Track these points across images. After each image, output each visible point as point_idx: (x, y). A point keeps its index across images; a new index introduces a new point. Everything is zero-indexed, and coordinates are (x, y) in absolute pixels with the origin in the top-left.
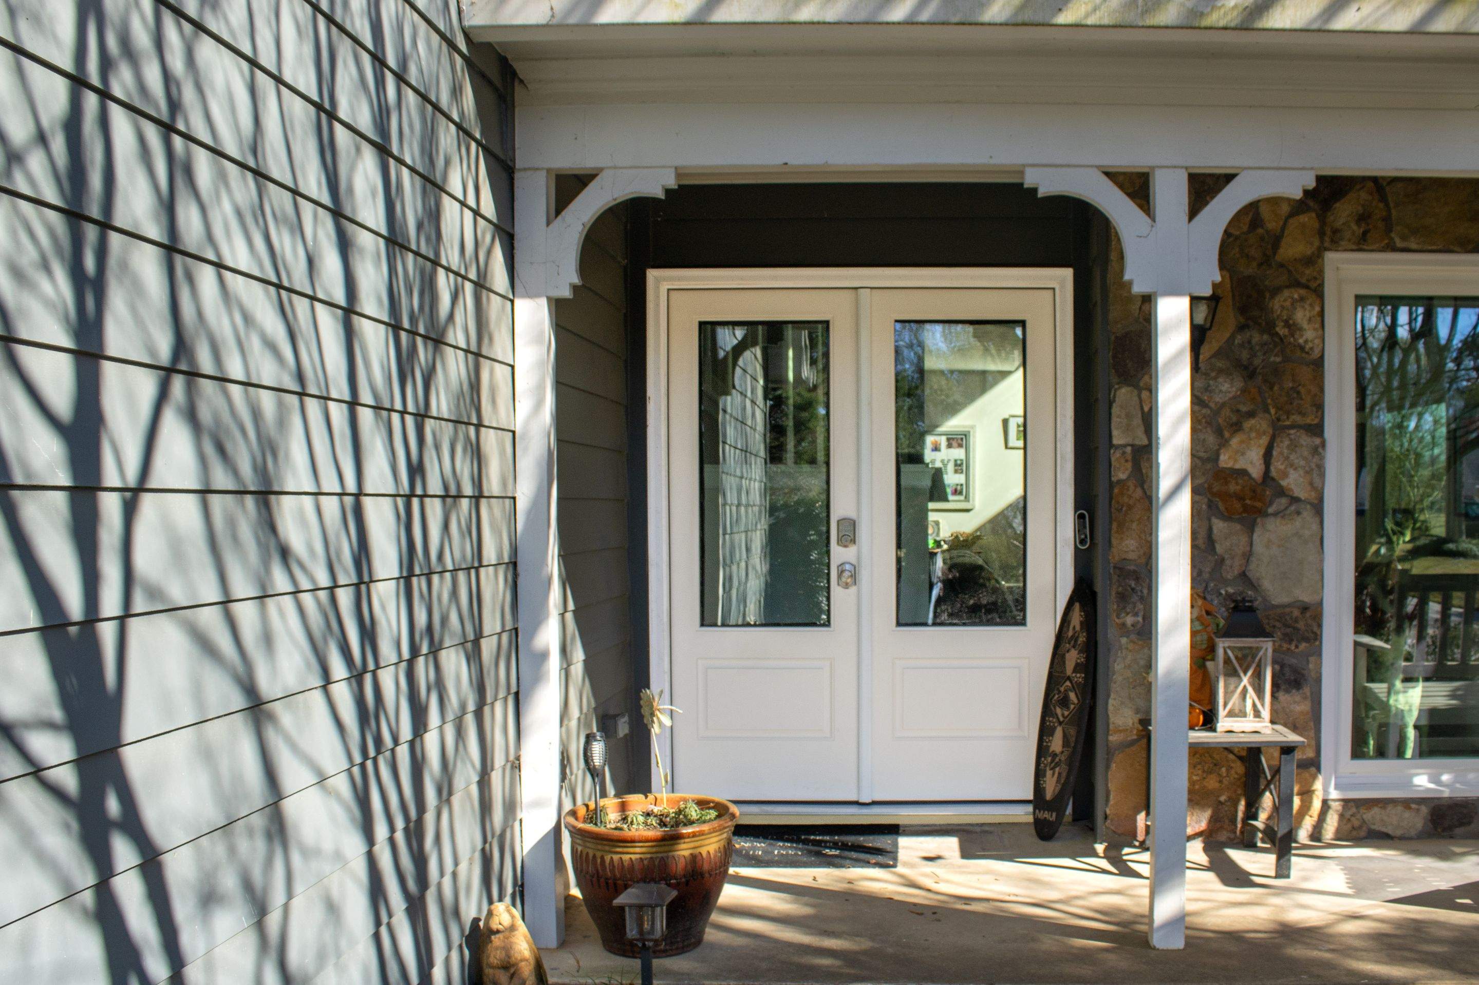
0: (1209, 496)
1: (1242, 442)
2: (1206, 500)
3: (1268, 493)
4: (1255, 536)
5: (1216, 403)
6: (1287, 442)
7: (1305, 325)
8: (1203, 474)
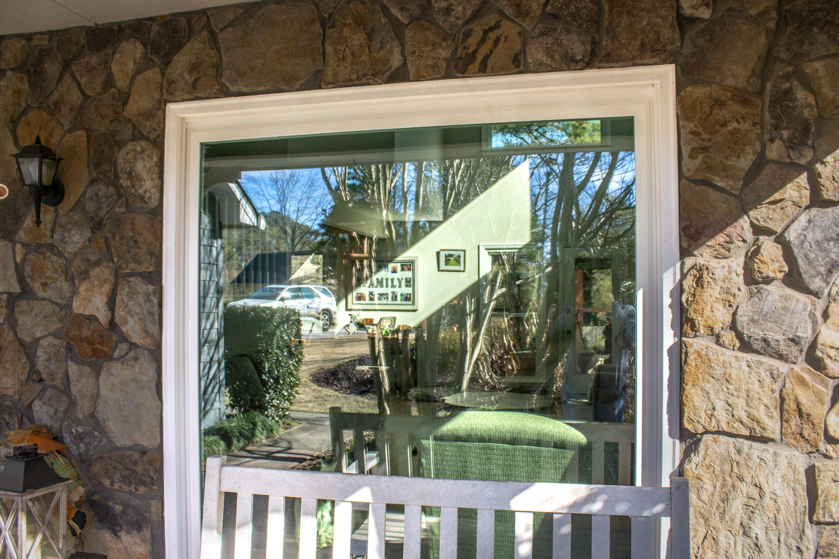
1: (87, 290)
2: (64, 344)
3: (114, 338)
4: (101, 379)
5: (69, 253)
6: (127, 290)
7: (145, 177)
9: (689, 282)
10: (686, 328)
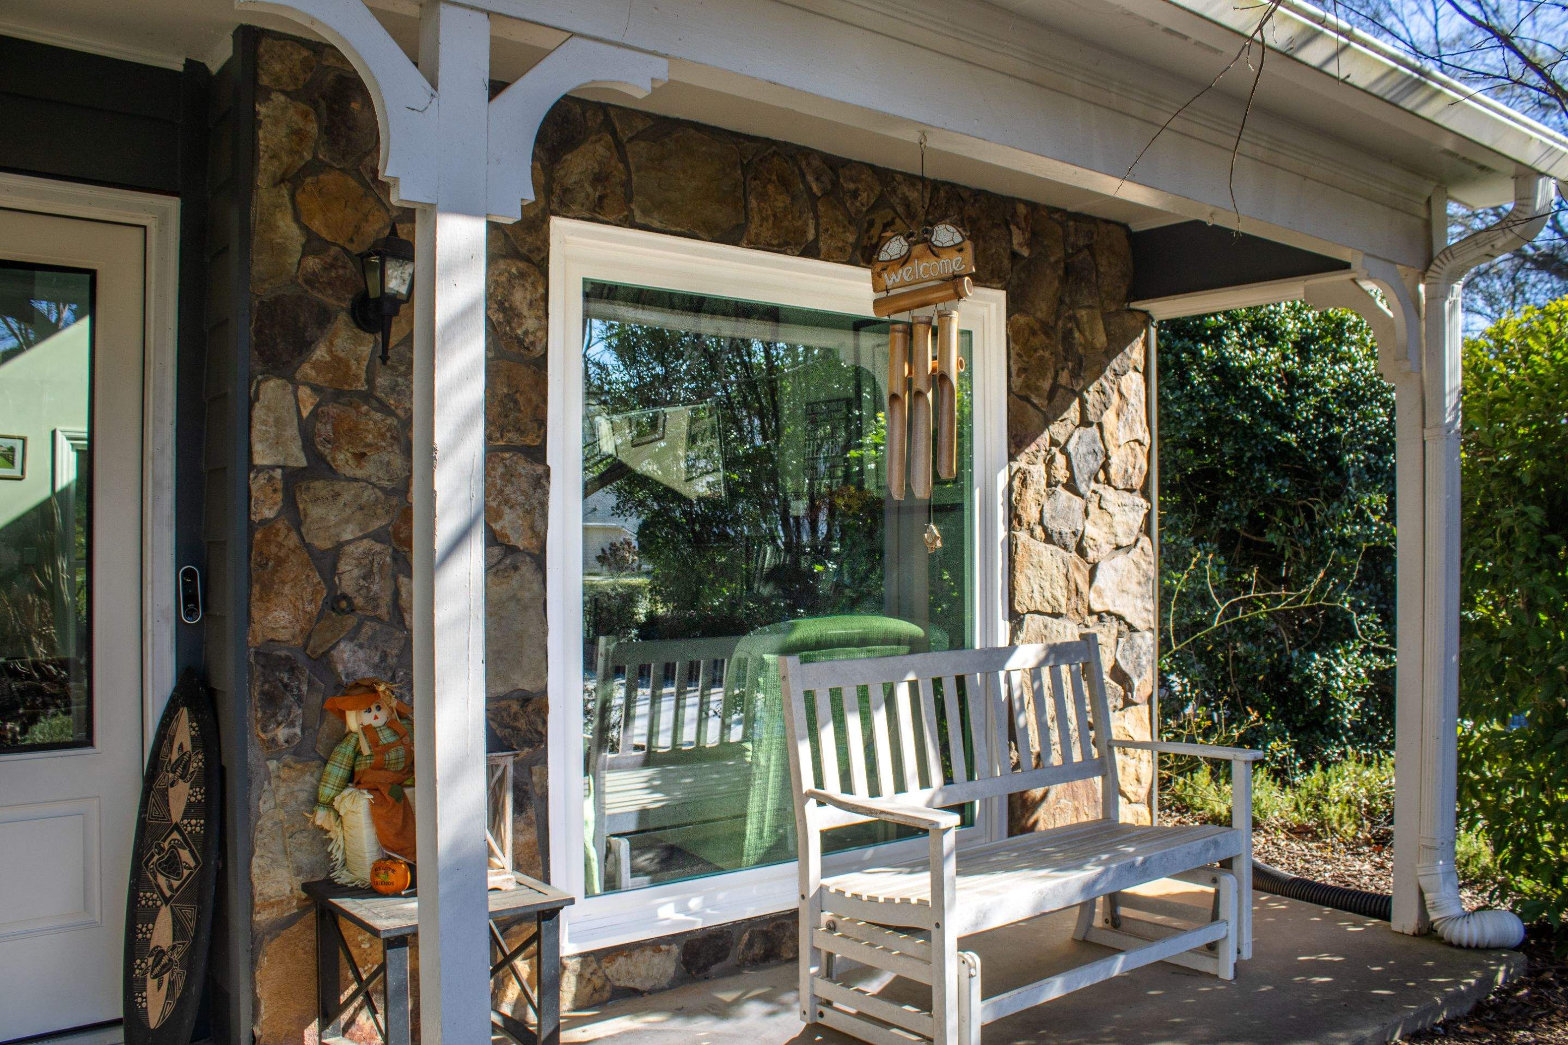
0: (394, 544)
2: (390, 550)
6: (500, 470)
7: (525, 312)
8: (387, 512)
9: (1016, 483)
10: (1015, 523)
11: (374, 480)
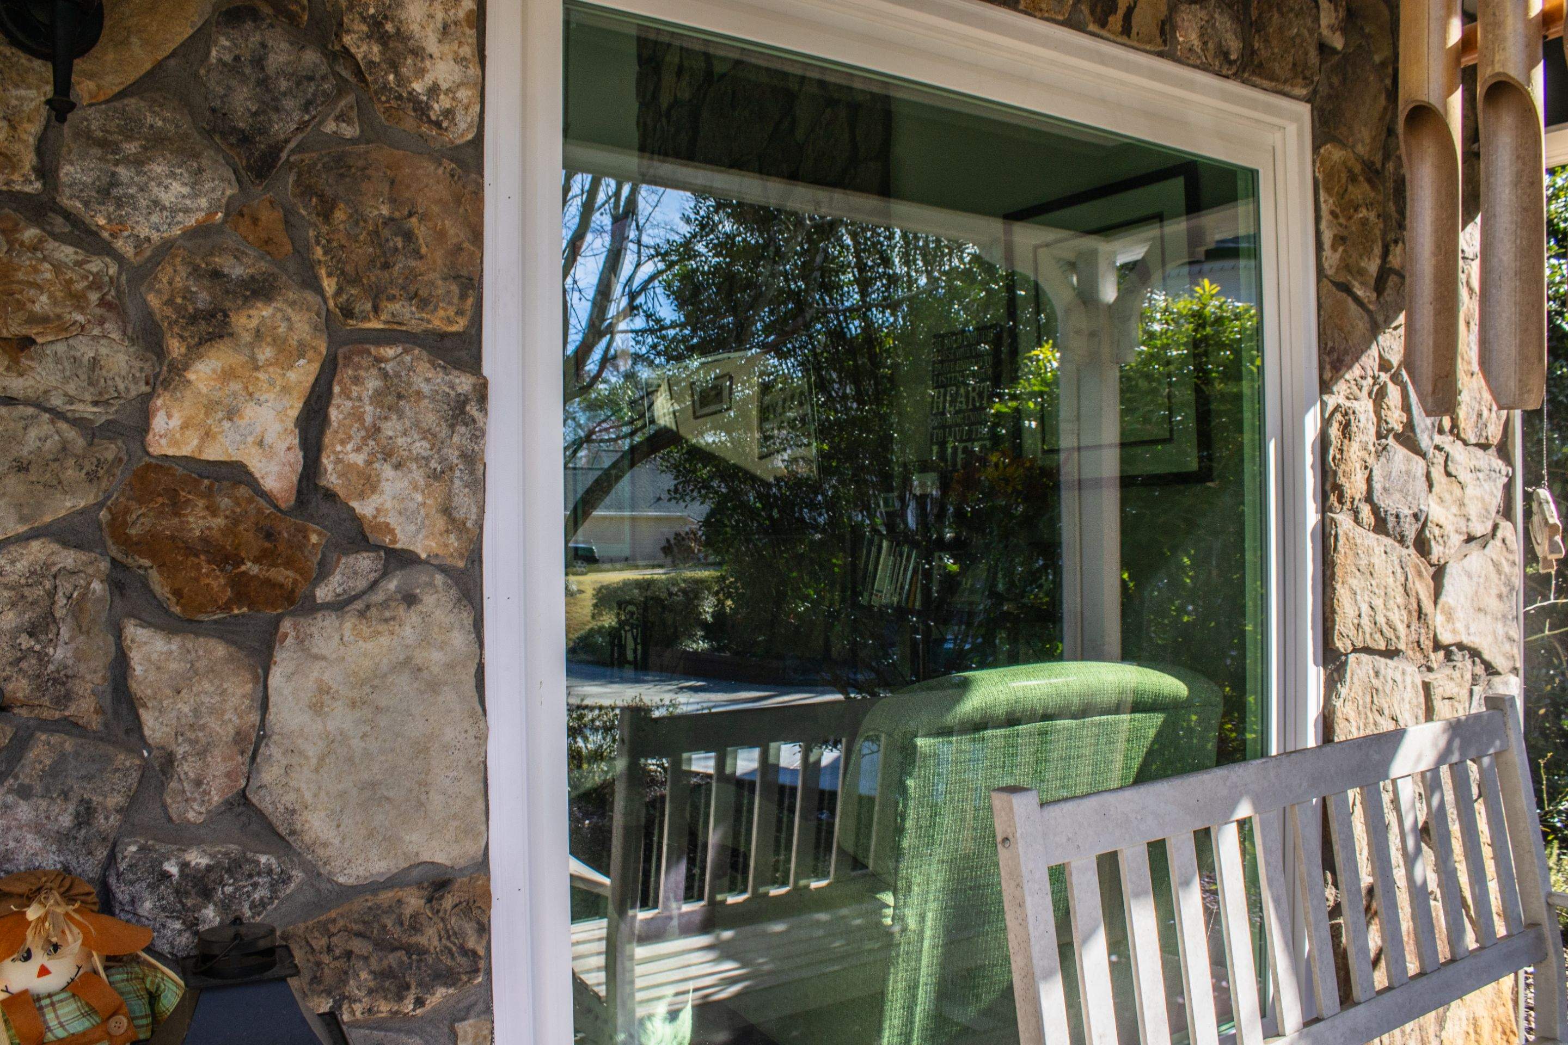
0: (114, 551)
1: (228, 375)
2: (104, 565)
3: (314, 539)
4: (276, 679)
5: (140, 243)
6: (373, 383)
7: (432, 44)
8: (92, 477)
9: (1334, 431)
10: (1333, 499)
11: (57, 401)
